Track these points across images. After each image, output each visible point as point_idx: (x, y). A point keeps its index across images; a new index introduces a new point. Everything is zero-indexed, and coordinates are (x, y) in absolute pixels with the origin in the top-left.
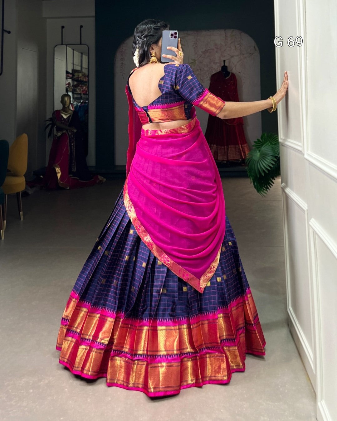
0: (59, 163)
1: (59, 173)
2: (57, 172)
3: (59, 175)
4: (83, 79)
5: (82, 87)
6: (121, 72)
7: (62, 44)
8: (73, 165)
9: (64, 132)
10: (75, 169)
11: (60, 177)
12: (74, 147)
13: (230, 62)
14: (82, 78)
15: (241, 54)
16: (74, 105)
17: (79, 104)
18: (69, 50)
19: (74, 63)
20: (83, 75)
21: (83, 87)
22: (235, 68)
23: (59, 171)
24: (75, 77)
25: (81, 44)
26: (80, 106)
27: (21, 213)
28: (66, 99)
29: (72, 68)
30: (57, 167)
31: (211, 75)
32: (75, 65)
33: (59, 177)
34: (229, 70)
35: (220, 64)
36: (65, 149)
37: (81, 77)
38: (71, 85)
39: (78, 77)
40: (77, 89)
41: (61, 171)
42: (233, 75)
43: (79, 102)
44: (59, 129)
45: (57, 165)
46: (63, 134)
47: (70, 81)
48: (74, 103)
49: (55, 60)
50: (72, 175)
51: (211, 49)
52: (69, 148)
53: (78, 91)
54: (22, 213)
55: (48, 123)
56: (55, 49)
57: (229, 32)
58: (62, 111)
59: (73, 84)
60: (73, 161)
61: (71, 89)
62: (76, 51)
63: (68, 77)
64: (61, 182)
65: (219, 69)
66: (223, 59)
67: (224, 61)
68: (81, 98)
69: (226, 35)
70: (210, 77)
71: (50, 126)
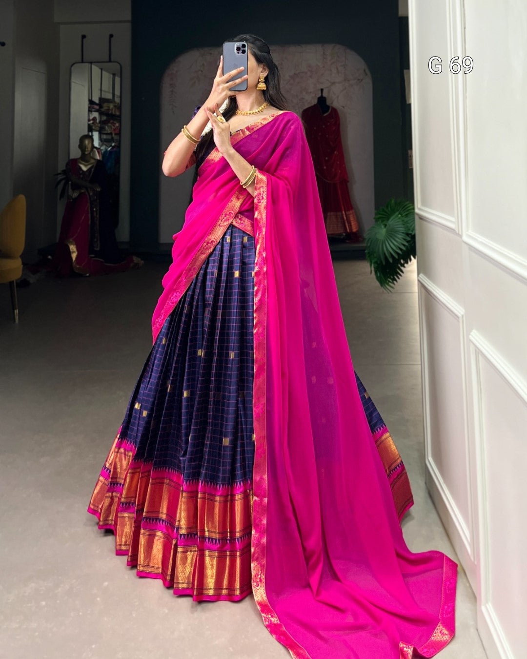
0: (75, 237)
1: (74, 252)
2: (71, 250)
3: (74, 256)
4: (115, 112)
5: (113, 124)
6: (170, 105)
7: (82, 62)
8: (96, 240)
9: (83, 191)
10: (99, 247)
11: (77, 258)
12: (97, 214)
13: (329, 92)
14: (114, 110)
15: (345, 80)
16: (101, 150)
17: (109, 149)
18: (96, 70)
19: (103, 89)
20: (115, 106)
21: (115, 124)
22: (337, 100)
23: (75, 250)
24: (103, 110)
25: (110, 61)
26: (111, 152)
27: (15, 311)
28: (87, 142)
29: (100, 96)
30: (72, 244)
31: (302, 110)
32: (104, 91)
33: (74, 259)
34: (328, 103)
35: (316, 94)
36: (83, 217)
37: (112, 110)
38: (98, 121)
39: (109, 110)
40: (107, 127)
41: (78, 250)
42: (335, 111)
43: (109, 146)
44: (75, 187)
45: (71, 240)
46: (81, 195)
47: (96, 115)
48: (102, 148)
49: (73, 85)
50: (93, 256)
51: (303, 72)
52: (90, 215)
53: (108, 129)
54: (17, 312)
55: (60, 177)
56: (72, 68)
57: (329, 49)
58: (80, 161)
59: (101, 118)
60: (96, 235)
61: (98, 126)
62: (105, 70)
63: (93, 110)
64: (78, 266)
65: (315, 102)
66: (320, 87)
67: (322, 90)
68: (112, 140)
69: (324, 53)
70: (301, 112)
71: (63, 182)
